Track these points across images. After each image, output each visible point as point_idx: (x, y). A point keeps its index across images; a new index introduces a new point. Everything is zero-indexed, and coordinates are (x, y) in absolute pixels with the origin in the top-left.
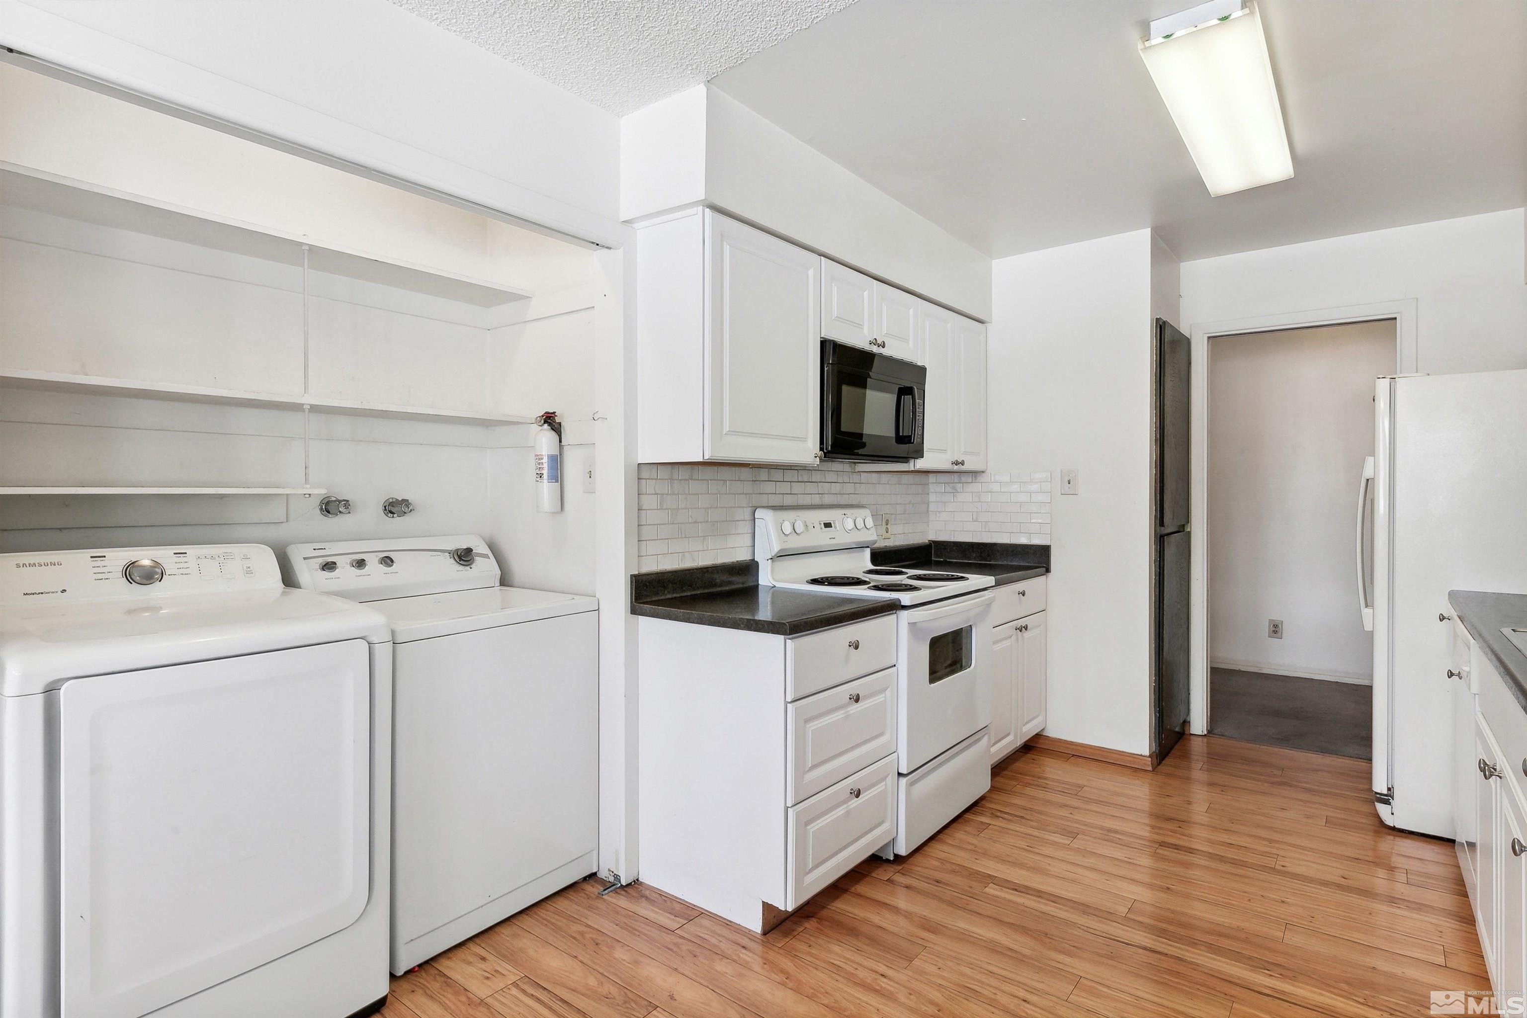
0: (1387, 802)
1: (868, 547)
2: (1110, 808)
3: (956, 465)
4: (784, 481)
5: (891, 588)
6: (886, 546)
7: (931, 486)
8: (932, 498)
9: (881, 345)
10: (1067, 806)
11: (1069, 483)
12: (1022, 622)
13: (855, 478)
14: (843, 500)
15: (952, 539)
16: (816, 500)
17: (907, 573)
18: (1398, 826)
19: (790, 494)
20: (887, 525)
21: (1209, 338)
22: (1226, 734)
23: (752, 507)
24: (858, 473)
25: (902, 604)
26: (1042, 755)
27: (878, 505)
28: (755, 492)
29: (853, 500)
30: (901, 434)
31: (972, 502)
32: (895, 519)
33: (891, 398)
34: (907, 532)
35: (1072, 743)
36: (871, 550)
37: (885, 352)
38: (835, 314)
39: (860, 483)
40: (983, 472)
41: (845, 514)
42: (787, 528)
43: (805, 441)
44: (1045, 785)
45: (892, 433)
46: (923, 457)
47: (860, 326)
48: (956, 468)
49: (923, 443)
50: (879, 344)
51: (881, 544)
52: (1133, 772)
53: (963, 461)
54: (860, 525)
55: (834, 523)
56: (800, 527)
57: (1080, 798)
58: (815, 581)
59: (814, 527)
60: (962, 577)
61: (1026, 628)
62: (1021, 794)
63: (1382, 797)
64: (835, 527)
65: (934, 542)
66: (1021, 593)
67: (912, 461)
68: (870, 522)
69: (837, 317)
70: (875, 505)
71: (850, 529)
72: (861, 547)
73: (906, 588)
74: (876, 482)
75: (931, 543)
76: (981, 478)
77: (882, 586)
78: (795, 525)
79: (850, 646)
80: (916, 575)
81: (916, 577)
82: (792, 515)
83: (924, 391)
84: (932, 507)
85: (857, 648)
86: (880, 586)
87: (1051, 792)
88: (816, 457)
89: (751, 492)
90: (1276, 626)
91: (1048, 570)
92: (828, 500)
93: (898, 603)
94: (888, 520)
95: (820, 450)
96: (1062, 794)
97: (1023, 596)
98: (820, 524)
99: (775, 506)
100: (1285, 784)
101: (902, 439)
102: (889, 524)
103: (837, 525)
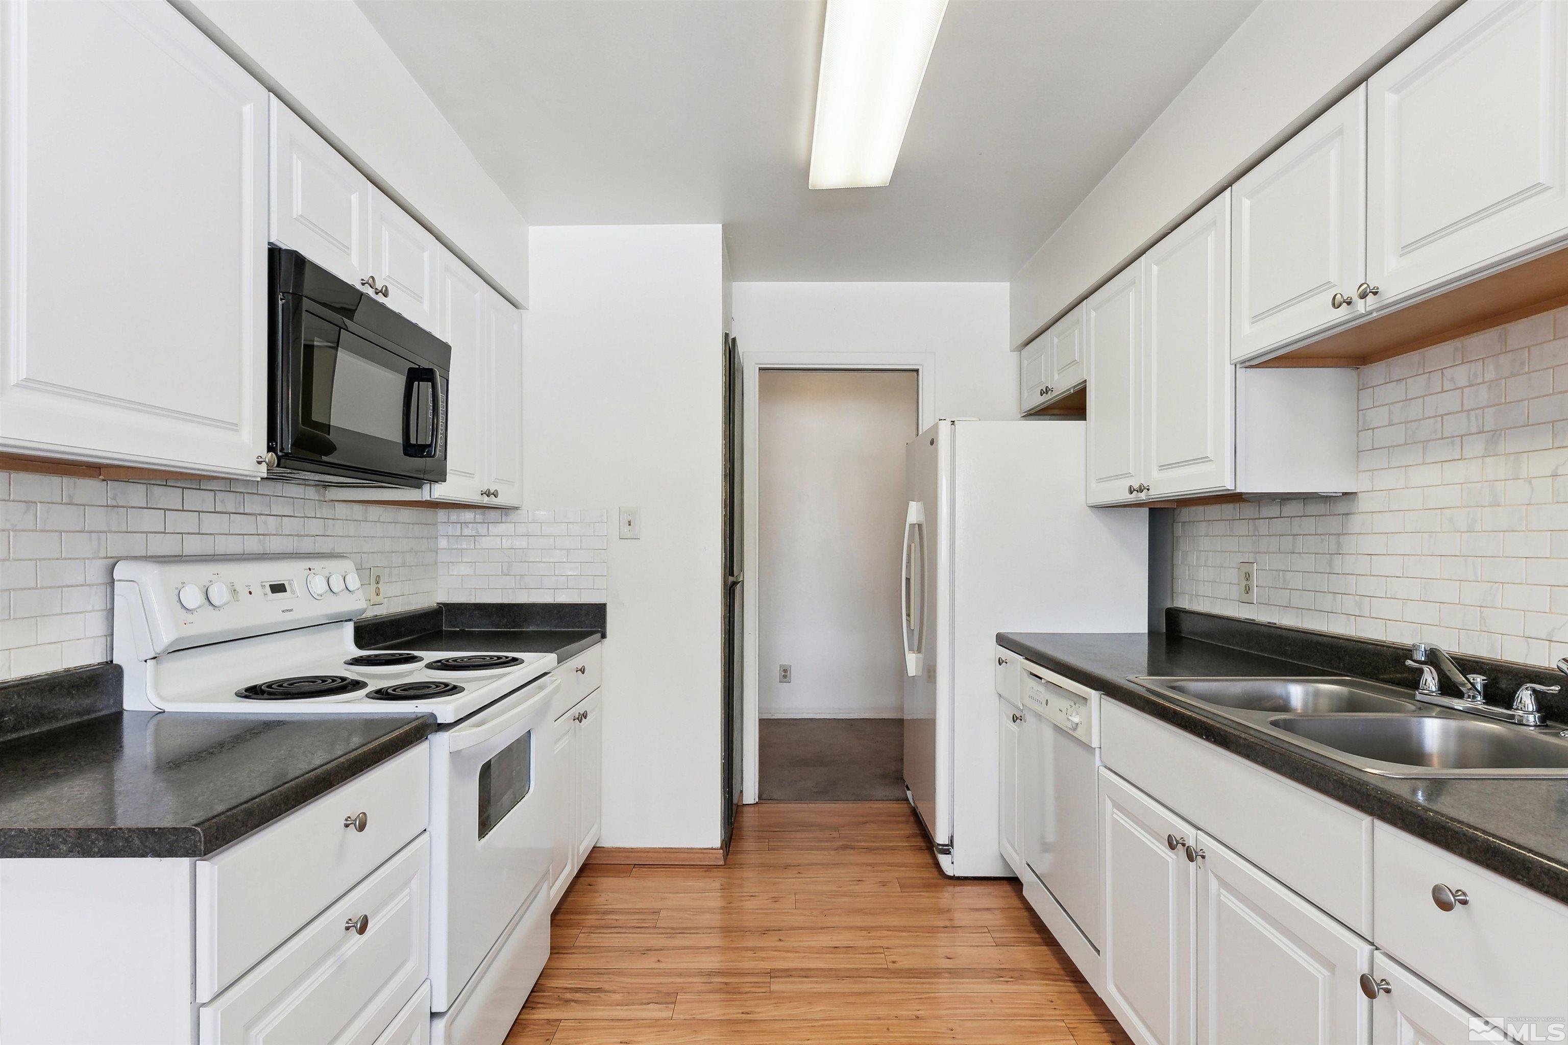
0: (947, 852)
1: (350, 620)
2: (699, 935)
3: (488, 496)
4: (183, 510)
5: (412, 693)
6: (377, 616)
7: (440, 527)
8: (443, 543)
9: (381, 291)
10: (649, 950)
11: (630, 525)
12: (580, 709)
13: (326, 511)
14: (306, 545)
15: (473, 600)
16: (253, 545)
17: (421, 659)
18: (958, 874)
19: (199, 534)
20: (378, 583)
21: (760, 369)
22: (775, 797)
23: (106, 558)
24: (331, 503)
25: (439, 722)
26: (599, 875)
27: (363, 553)
28: (114, 529)
29: (324, 545)
30: (413, 441)
31: (502, 548)
32: (390, 575)
33: (400, 381)
34: (408, 593)
35: (632, 850)
36: (354, 623)
37: (389, 302)
38: (298, 208)
39: (333, 519)
40: (517, 508)
41: (310, 569)
42: (192, 597)
43: (237, 431)
44: (615, 923)
45: (396, 436)
46: (445, 481)
47: (346, 249)
48: (486, 500)
49: (446, 458)
50: (376, 289)
51: (371, 613)
52: (705, 871)
53: (496, 490)
54: (337, 585)
55: (290, 585)
56: (219, 594)
57: (661, 931)
58: (254, 692)
59: (250, 593)
60: (515, 660)
61: (585, 715)
62: (589, 947)
63: (944, 848)
64: (293, 592)
65: (445, 605)
66: (581, 670)
67: (426, 487)
68: (354, 581)
69: (301, 216)
70: (359, 553)
71: (320, 593)
72: (338, 621)
73: (438, 690)
74: (361, 519)
75: (440, 607)
76: (513, 516)
77: (394, 690)
78: (210, 591)
79: (347, 826)
80: (440, 661)
81: (440, 664)
82: (204, 572)
83: (447, 381)
84: (442, 557)
85: (362, 827)
86: (390, 691)
87: (626, 933)
88: (260, 463)
89: (105, 529)
90: (785, 671)
91: (604, 636)
92: (275, 545)
93: (431, 721)
94: (379, 576)
95: (268, 451)
96: (638, 930)
97: (583, 673)
98: (263, 586)
99: (164, 557)
100: (847, 848)
101: (412, 449)
102: (381, 583)
103: (296, 586)
